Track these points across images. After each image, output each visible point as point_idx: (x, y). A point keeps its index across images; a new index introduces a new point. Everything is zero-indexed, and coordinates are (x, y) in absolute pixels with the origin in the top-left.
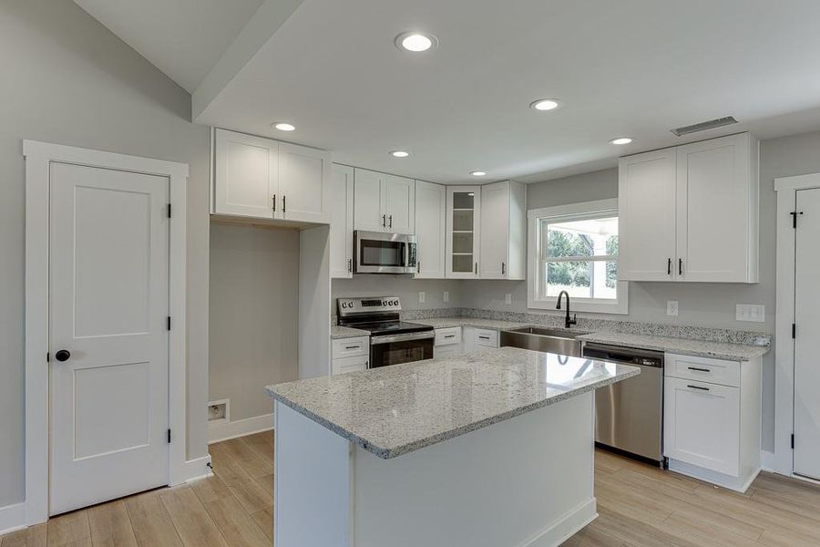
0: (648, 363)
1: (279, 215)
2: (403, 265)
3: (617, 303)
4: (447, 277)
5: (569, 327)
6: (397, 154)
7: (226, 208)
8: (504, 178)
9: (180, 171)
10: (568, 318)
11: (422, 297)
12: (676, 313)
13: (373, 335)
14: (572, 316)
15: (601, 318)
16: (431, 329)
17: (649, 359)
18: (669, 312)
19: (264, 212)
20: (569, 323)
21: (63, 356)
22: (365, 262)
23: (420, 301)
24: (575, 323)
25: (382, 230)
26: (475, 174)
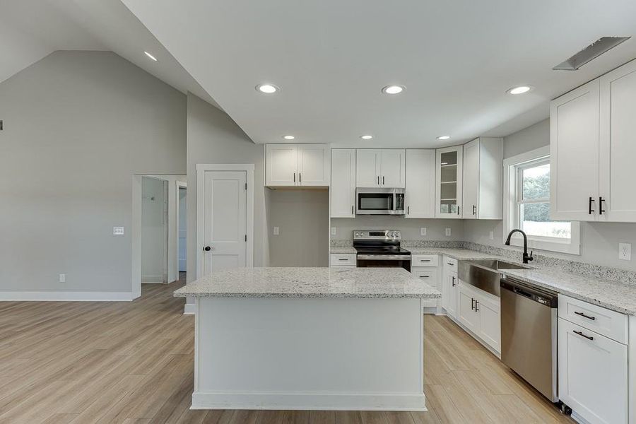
0: (542, 301)
1: (298, 184)
2: (392, 209)
3: (569, 243)
4: (437, 217)
5: (527, 262)
6: (365, 137)
7: (272, 182)
8: (474, 137)
9: (251, 168)
10: (525, 254)
11: (424, 232)
12: (628, 257)
13: (358, 254)
14: (529, 252)
15: (555, 256)
16: (409, 253)
17: (544, 298)
18: (621, 256)
19: (290, 183)
20: (526, 259)
21: (208, 249)
22: (362, 207)
23: (422, 234)
24: (531, 259)
25: (378, 186)
26: (440, 138)
